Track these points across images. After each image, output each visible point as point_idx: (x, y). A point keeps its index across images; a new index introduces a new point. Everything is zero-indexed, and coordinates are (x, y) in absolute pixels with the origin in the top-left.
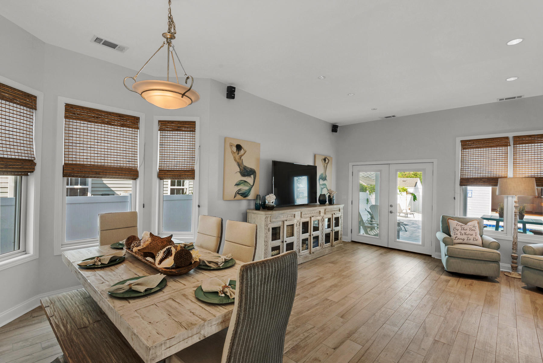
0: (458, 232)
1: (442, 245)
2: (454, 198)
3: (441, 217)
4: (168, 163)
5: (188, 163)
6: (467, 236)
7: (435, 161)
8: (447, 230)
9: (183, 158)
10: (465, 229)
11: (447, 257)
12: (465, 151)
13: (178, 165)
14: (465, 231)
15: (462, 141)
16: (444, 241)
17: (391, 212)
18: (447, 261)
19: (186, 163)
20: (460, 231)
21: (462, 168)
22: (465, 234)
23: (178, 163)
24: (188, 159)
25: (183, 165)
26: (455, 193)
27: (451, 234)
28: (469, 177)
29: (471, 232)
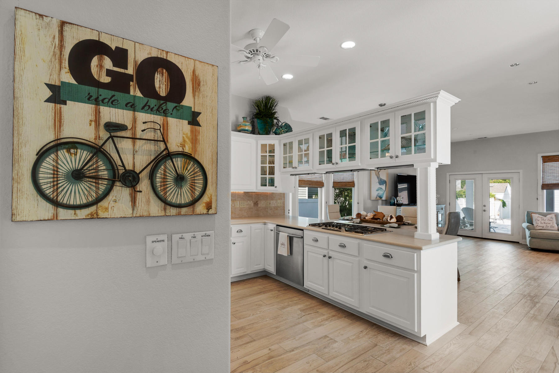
0: (539, 222)
1: (527, 231)
2: (537, 199)
3: (526, 212)
4: (338, 178)
5: (350, 178)
6: (546, 224)
7: (521, 171)
8: (530, 221)
9: (347, 175)
10: (544, 220)
11: (530, 238)
12: (545, 163)
13: (344, 179)
14: (544, 221)
15: (542, 157)
16: (528, 228)
17: (484, 211)
18: (530, 241)
19: (349, 178)
20: (540, 221)
21: (543, 176)
22: (544, 223)
23: (344, 178)
24: (350, 175)
25: (347, 179)
26: (538, 194)
27: (534, 224)
28: (549, 183)
29: (549, 222)
